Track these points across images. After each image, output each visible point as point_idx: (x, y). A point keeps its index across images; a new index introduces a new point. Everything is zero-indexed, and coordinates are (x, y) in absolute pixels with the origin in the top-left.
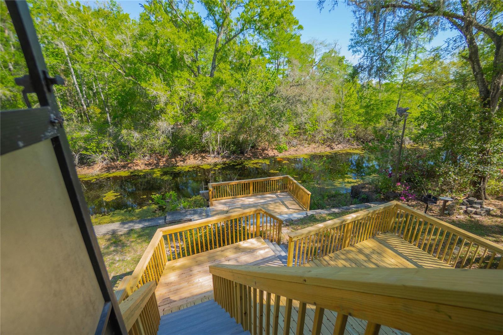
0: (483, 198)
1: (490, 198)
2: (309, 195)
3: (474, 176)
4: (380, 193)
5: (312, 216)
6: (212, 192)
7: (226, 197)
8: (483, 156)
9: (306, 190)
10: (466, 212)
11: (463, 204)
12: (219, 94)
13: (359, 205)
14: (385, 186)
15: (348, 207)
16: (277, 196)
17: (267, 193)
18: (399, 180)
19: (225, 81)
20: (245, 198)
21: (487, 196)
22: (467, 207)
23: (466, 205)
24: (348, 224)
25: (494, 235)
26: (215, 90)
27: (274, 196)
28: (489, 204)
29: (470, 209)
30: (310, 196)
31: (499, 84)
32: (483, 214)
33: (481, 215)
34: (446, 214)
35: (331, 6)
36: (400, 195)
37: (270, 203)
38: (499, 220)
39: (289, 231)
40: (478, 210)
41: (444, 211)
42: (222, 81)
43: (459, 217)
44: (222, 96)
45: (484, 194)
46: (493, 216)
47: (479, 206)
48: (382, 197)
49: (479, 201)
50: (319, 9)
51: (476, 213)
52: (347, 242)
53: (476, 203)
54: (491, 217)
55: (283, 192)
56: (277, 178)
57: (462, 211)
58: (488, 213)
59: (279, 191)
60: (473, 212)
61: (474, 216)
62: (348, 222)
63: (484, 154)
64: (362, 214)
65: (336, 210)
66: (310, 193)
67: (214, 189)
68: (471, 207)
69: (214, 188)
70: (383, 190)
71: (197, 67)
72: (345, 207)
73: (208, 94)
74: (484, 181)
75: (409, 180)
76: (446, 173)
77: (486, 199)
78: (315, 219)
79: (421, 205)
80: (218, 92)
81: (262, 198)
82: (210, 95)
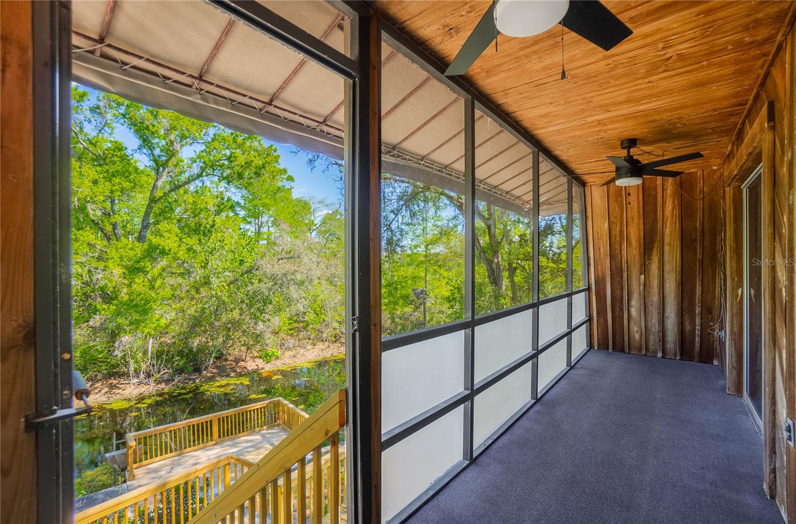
6: (135, 452)
7: (159, 458)
12: (156, 271)
16: (263, 436)
17: (242, 434)
19: (170, 250)
20: (201, 451)
26: (148, 264)
27: (258, 437)
35: (324, 167)
37: (247, 452)
42: (164, 249)
44: (161, 274)
50: (310, 168)
55: (272, 427)
56: (258, 405)
59: (265, 427)
67: (140, 443)
69: (139, 441)
73: (134, 270)
80: (153, 268)
81: (234, 446)
82: (138, 272)
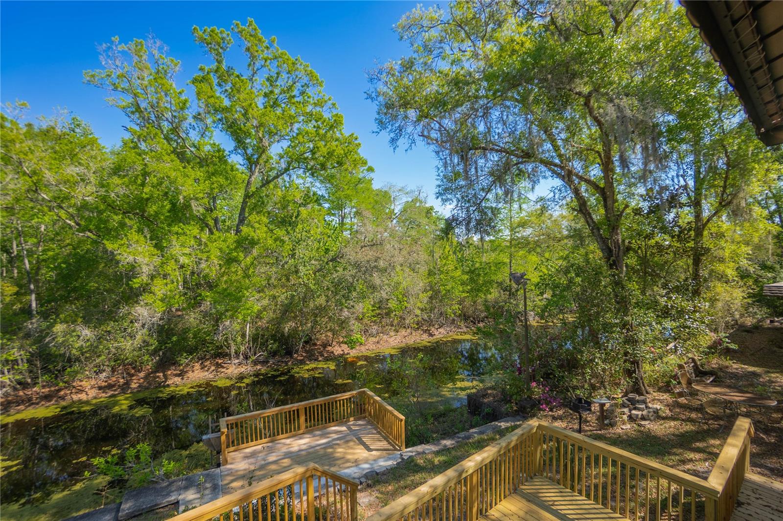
0: (644, 393)
1: (650, 390)
2: (401, 420)
3: (625, 361)
4: (510, 402)
5: (411, 459)
6: (227, 436)
7: (254, 442)
8: (627, 332)
9: (396, 413)
10: (631, 418)
11: (623, 406)
12: (249, 260)
13: (482, 428)
14: (516, 391)
15: (467, 434)
16: (349, 428)
17: (332, 424)
18: (533, 378)
19: (259, 240)
20: (291, 440)
21: (647, 388)
22: (630, 410)
23: (628, 406)
24: (472, 475)
25: (675, 450)
26: (242, 255)
27: (344, 428)
28: (653, 400)
29: (634, 412)
30: (403, 422)
31: (618, 240)
32: (652, 418)
33: (650, 420)
34: (607, 425)
35: (407, 146)
36: (539, 402)
37: (337, 444)
38: (672, 424)
39: (372, 499)
40: (645, 413)
41: (603, 421)
42: (253, 239)
43: (624, 427)
44: (252, 263)
45: (644, 385)
46: (664, 418)
47: (643, 406)
48: (515, 408)
49: (642, 398)
50: (392, 148)
51: (643, 418)
52: (475, 510)
53: (638, 401)
54: (662, 422)
55: (359, 419)
56: (347, 395)
57: (625, 417)
58: (657, 416)
59: (352, 419)
60: (640, 416)
61: (643, 423)
62: (471, 471)
63: (628, 330)
64: (491, 453)
65: (448, 443)
66: (403, 417)
67: (232, 428)
68: (635, 409)
69: (230, 426)
70: (514, 397)
71: (213, 219)
72: (462, 435)
73: (230, 260)
74: (638, 367)
75: (547, 376)
76: (592, 361)
77: (647, 393)
78: (416, 465)
79: (571, 414)
80: (245, 257)
81: (323, 436)
82: (232, 262)
